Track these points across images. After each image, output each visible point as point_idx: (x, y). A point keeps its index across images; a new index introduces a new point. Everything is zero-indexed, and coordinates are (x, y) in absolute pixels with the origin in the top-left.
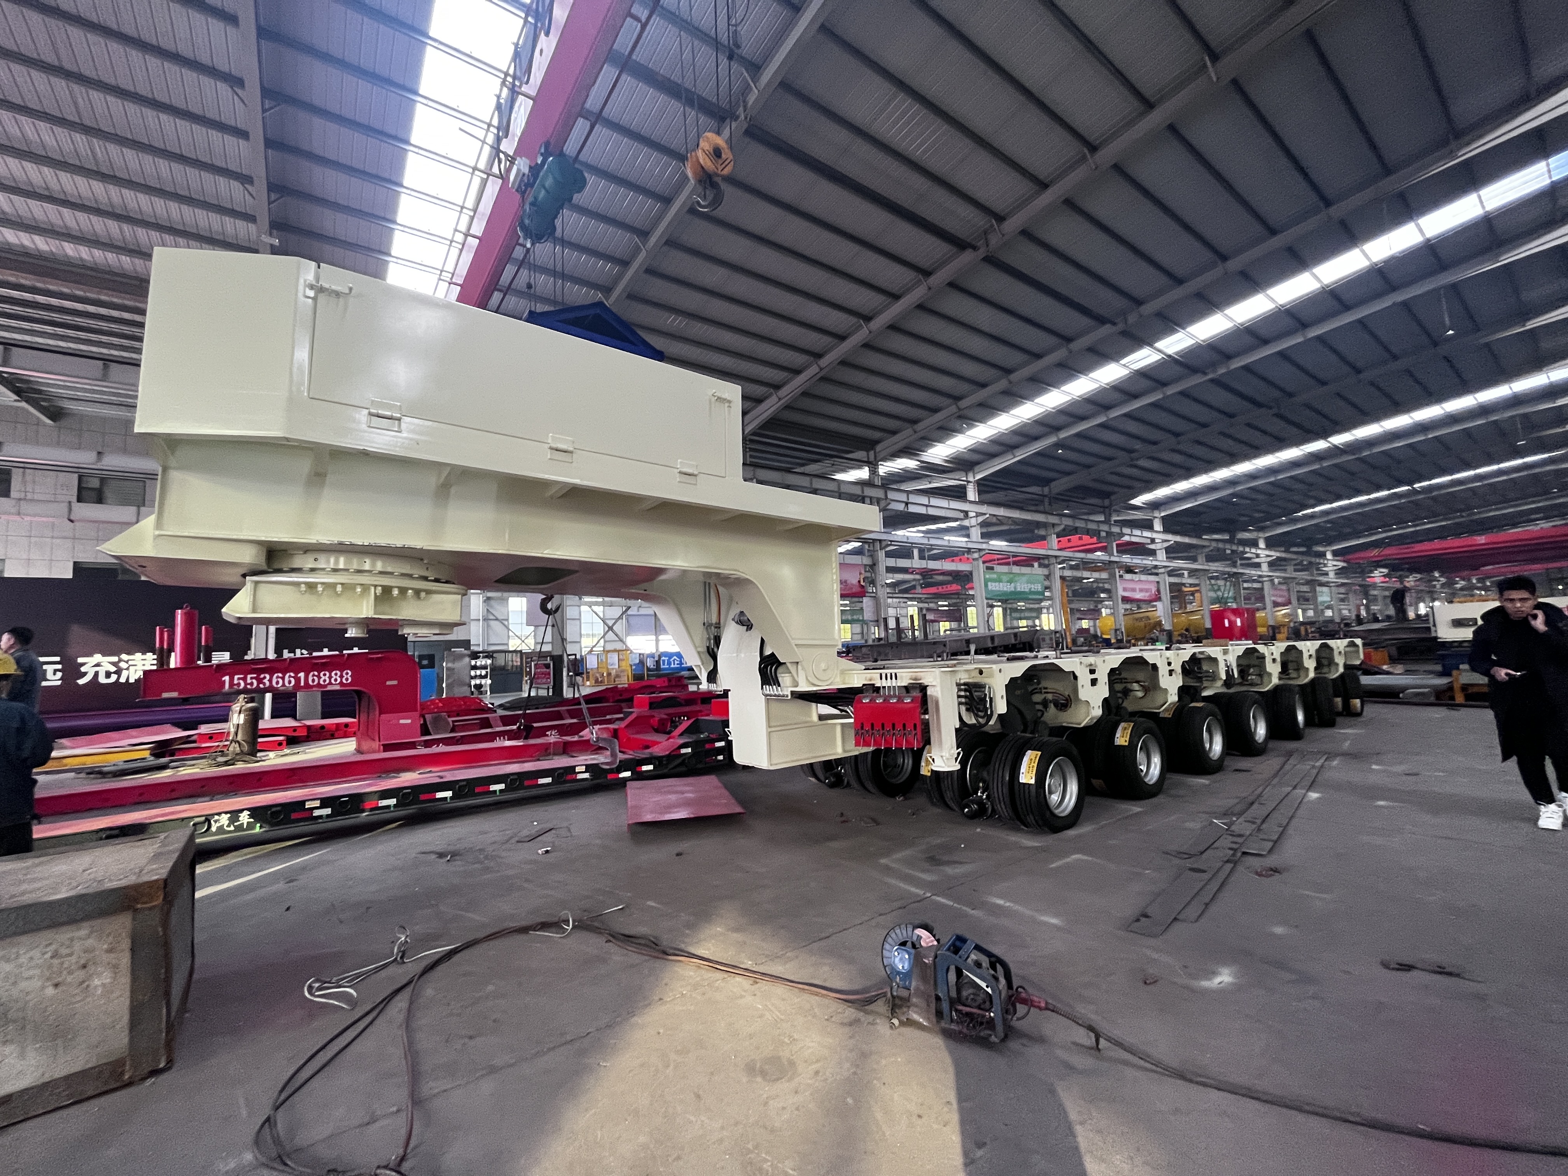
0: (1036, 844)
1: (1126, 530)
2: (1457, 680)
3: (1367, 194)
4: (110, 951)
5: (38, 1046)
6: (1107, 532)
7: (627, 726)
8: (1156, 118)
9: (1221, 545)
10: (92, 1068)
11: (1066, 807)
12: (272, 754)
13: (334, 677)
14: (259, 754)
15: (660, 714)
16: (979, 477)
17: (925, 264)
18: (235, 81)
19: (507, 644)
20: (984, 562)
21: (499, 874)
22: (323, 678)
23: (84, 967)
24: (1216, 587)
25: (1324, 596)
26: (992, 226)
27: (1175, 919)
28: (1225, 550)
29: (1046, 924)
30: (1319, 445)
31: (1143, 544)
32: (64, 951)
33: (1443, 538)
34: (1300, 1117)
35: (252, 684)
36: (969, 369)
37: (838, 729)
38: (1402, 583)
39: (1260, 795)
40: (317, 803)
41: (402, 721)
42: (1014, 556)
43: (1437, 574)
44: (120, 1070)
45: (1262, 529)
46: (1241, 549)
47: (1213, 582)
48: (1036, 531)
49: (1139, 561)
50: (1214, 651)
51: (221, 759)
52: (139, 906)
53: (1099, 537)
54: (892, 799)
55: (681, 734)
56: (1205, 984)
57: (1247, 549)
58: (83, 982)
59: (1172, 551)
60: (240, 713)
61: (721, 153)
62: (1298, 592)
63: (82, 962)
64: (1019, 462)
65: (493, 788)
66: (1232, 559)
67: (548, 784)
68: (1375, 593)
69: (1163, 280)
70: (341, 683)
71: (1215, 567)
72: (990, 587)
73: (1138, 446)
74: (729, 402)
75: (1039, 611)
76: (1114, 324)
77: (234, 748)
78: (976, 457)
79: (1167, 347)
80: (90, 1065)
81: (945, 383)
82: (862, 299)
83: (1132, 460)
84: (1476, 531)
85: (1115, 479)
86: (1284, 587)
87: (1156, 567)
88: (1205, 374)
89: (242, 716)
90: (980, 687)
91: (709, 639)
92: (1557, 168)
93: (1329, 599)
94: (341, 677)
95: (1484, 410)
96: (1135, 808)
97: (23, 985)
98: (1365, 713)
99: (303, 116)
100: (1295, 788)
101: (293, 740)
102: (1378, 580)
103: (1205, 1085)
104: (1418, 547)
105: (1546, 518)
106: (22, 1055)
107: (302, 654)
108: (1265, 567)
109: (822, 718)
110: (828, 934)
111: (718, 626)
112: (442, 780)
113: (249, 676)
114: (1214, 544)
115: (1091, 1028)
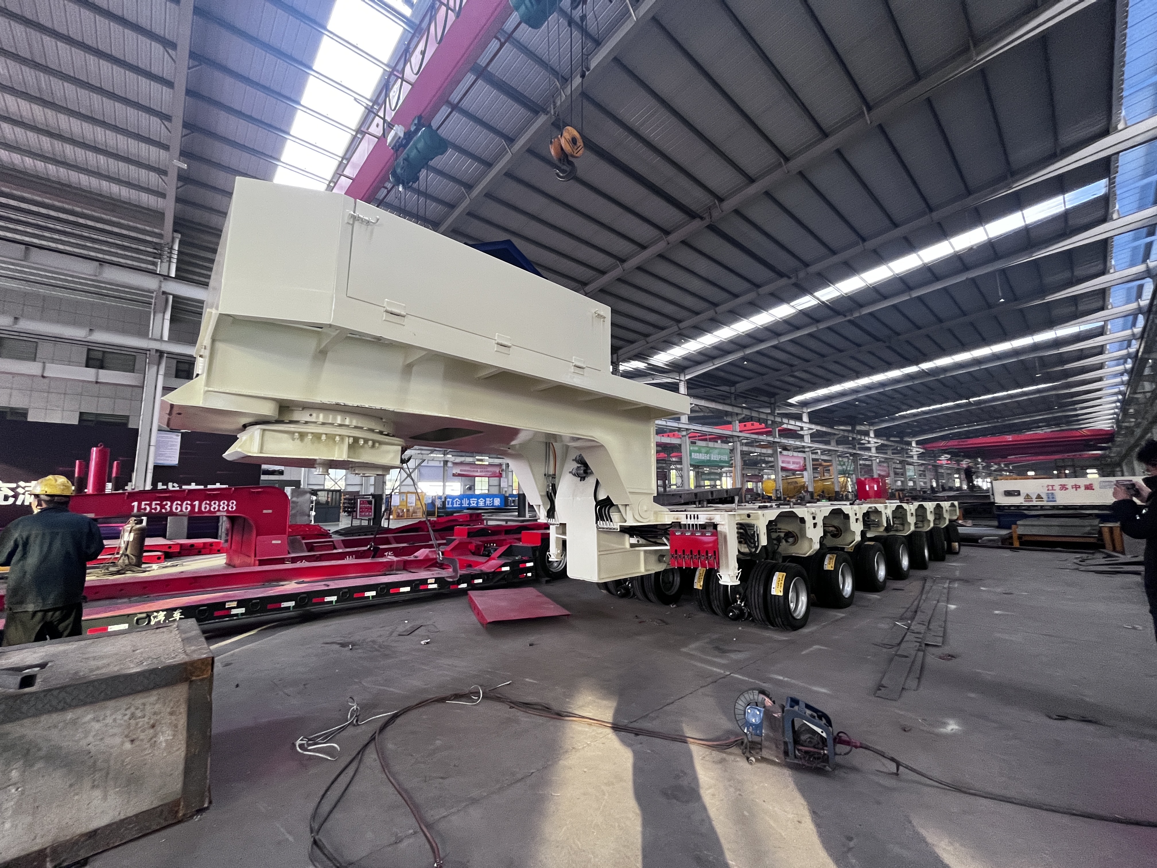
0: (785, 638)
1: (785, 421)
2: (1015, 532)
3: (957, 206)
4: (171, 714)
5: (117, 790)
6: (772, 421)
7: (452, 550)
8: (829, 144)
9: (846, 434)
10: (154, 808)
11: (800, 612)
12: (155, 566)
13: (222, 506)
14: (143, 566)
15: (476, 541)
16: (688, 377)
17: (666, 226)
18: (169, 44)
19: (324, 485)
20: (689, 438)
21: (397, 660)
22: (214, 506)
23: (153, 726)
24: (842, 463)
25: (911, 471)
26: (715, 203)
27: (903, 688)
28: (848, 437)
29: (818, 693)
30: (912, 369)
31: (795, 431)
32: (139, 714)
33: (985, 435)
34: (1044, 813)
35: (156, 509)
36: (689, 301)
37: (642, 554)
38: (959, 465)
39: (918, 607)
40: (234, 604)
41: (274, 542)
42: (709, 435)
43: (979, 460)
44: (176, 809)
45: (872, 424)
46: (859, 437)
47: (840, 459)
48: (725, 418)
49: (793, 442)
50: (880, 507)
51: (112, 569)
52: (194, 678)
53: (766, 424)
54: (667, 606)
55: (500, 557)
56: (943, 730)
57: (863, 438)
58: (151, 739)
59: (815, 436)
60: (130, 532)
61: (576, 142)
62: (894, 468)
63: (151, 723)
64: (716, 369)
65: (367, 594)
66: (853, 443)
67: (408, 592)
68: (943, 471)
69: (823, 251)
70: (228, 511)
71: (840, 448)
72: (693, 456)
73: (796, 362)
74: (604, 318)
75: (720, 475)
76: (789, 278)
77: (122, 561)
78: (687, 363)
79: (822, 296)
80: (153, 806)
81: (669, 309)
82: (621, 247)
83: (792, 372)
84: (1005, 432)
85: (778, 384)
86: (885, 465)
87: (804, 447)
88: (845, 316)
89: (132, 534)
90: (751, 526)
91: (548, 486)
92: (1069, 201)
93: (913, 474)
94: (228, 505)
95: (1016, 352)
96: (840, 614)
97: (108, 741)
98: (961, 553)
99: (218, 74)
100: (938, 602)
101: (169, 555)
102: (944, 462)
103: (975, 795)
104: (970, 441)
105: (1049, 426)
106: (105, 798)
107: (173, 487)
108: (873, 450)
109: (632, 546)
110: (671, 701)
111: (554, 476)
112: (326, 588)
113: (154, 503)
114: (842, 433)
115: (893, 760)
